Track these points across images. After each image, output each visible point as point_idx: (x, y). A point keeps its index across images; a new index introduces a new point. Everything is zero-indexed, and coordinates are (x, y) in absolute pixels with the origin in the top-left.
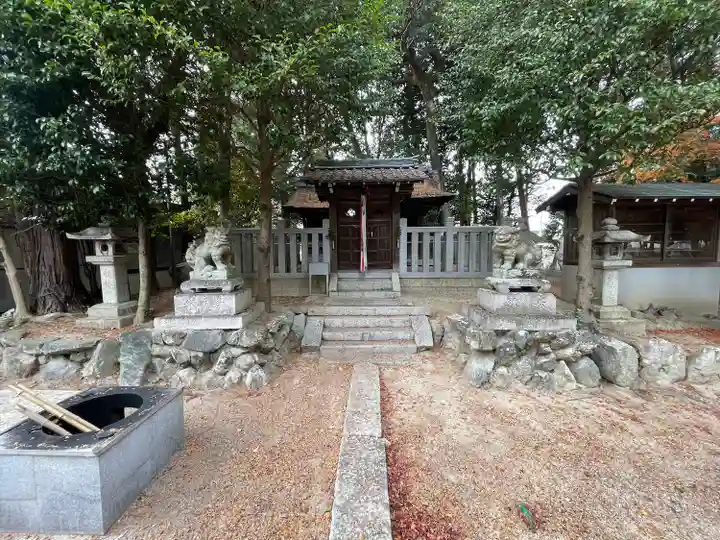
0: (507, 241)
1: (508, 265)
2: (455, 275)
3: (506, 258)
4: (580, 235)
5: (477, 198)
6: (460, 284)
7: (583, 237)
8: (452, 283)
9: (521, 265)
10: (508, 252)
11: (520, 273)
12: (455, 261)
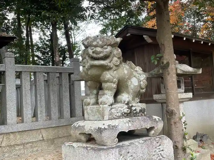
0: (105, 58)
1: (108, 97)
2: (21, 127)
3: (105, 85)
4: (165, 62)
5: (36, 59)
6: (27, 138)
7: (168, 64)
8: (19, 139)
9: (125, 97)
10: (108, 75)
11: (125, 110)
12: (20, 113)
